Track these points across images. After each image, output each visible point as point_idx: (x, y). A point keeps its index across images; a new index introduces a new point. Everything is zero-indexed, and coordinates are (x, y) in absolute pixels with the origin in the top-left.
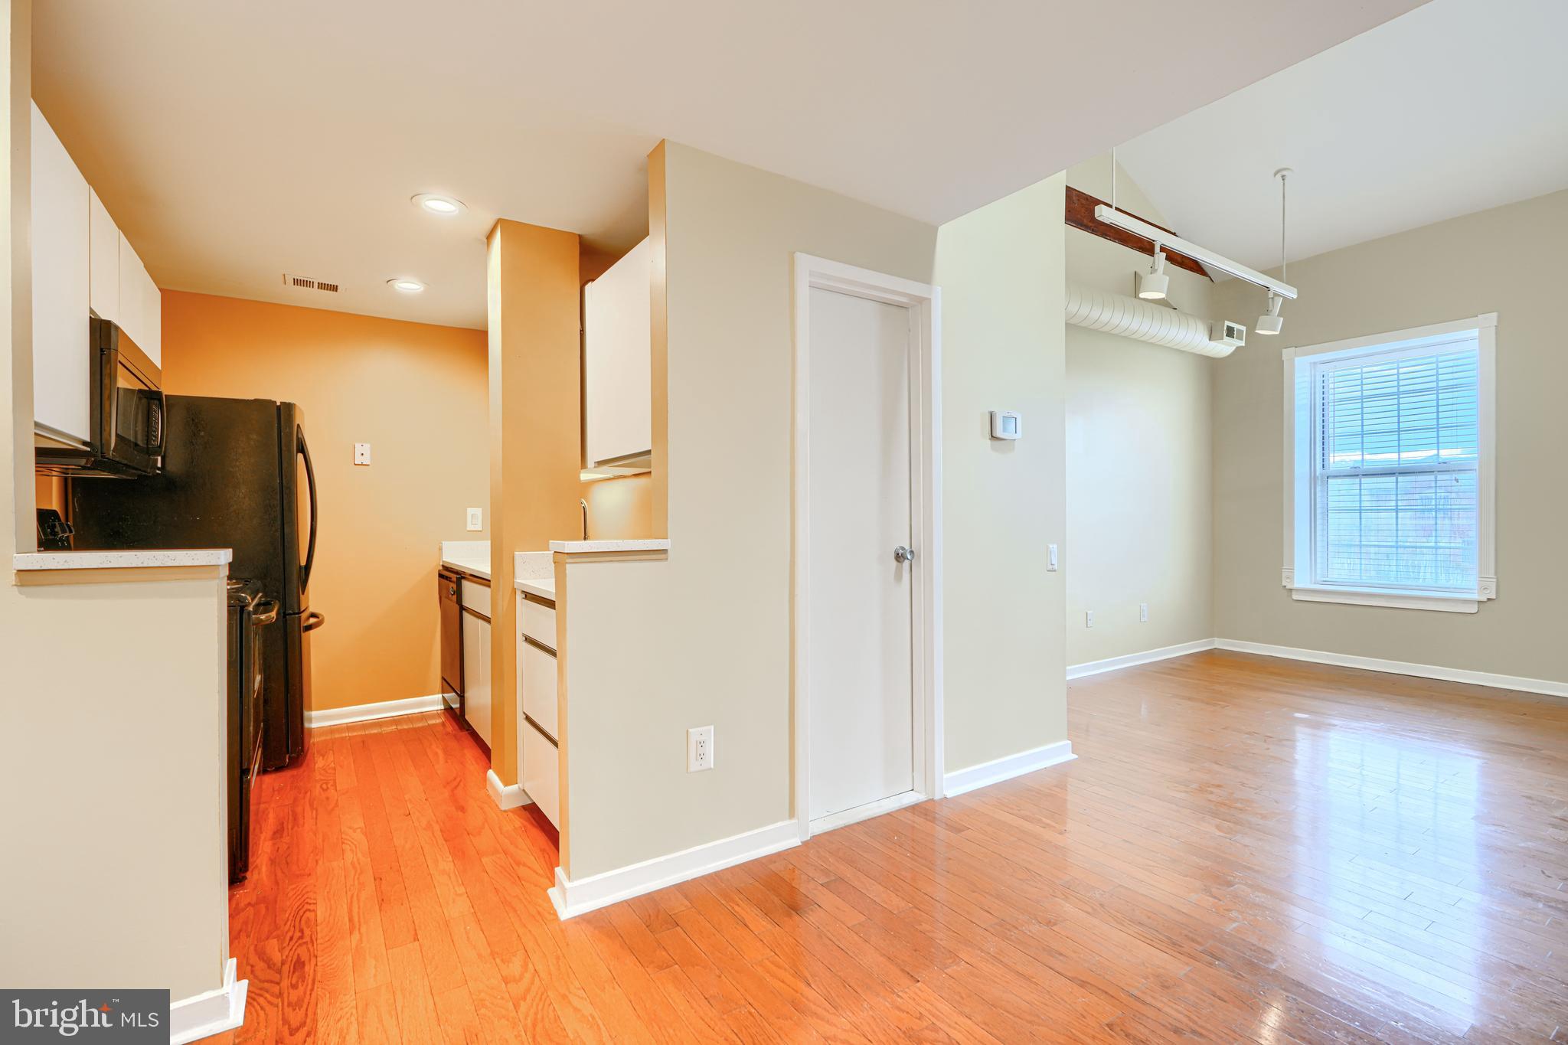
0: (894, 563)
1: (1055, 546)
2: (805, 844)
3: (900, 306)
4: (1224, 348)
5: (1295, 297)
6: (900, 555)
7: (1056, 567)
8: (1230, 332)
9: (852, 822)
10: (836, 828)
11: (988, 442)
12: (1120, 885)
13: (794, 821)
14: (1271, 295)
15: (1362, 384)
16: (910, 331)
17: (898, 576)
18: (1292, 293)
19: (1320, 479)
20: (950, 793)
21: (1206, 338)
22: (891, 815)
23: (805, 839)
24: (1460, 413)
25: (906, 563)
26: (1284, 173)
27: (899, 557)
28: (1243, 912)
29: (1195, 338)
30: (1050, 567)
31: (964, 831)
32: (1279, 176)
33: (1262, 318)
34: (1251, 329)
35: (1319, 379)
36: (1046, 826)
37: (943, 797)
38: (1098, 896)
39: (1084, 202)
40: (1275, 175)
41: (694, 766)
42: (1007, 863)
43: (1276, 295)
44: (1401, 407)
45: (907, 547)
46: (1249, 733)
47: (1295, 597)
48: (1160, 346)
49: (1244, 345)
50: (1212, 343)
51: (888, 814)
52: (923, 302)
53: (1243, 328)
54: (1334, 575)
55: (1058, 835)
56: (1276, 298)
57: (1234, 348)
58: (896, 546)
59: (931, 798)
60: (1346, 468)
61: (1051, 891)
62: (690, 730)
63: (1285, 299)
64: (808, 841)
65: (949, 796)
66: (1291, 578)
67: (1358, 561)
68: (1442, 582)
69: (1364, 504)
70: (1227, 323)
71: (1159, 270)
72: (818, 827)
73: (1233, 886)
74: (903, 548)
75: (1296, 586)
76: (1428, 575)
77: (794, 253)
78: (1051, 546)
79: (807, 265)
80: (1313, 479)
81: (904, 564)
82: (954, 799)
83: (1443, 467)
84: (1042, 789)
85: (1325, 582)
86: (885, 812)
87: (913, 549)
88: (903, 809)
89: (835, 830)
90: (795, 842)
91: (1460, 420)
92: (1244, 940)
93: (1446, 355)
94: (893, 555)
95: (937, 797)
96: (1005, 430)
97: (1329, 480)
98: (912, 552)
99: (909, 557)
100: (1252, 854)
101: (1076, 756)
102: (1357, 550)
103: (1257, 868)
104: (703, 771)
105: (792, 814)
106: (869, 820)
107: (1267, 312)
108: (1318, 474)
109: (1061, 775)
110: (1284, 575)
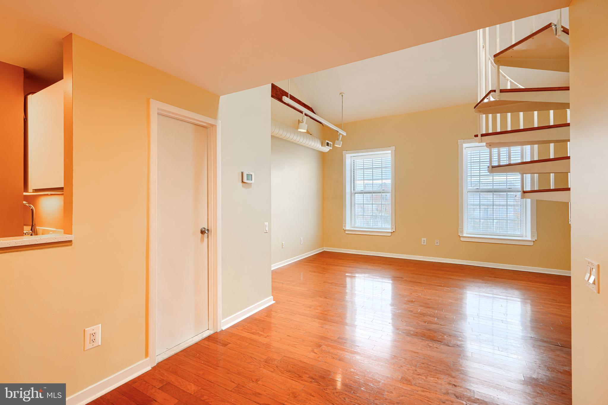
0: (200, 234)
1: (267, 223)
2: (154, 368)
3: (204, 127)
4: (326, 149)
5: (346, 135)
6: (203, 231)
7: (267, 231)
8: (328, 144)
9: (178, 352)
10: (170, 356)
11: (241, 184)
12: (284, 356)
13: (148, 359)
14: (339, 134)
15: (364, 164)
16: (208, 137)
17: (202, 240)
18: (344, 134)
19: (353, 194)
20: (224, 328)
21: (320, 146)
22: (197, 344)
23: (153, 366)
24: (387, 175)
25: (206, 235)
26: (343, 94)
27: (203, 232)
28: (323, 357)
29: (317, 145)
30: (265, 231)
31: (228, 345)
32: (341, 95)
33: (337, 141)
34: (334, 144)
35: (353, 162)
36: (260, 335)
37: (221, 330)
38: (276, 363)
39: (281, 92)
40: (340, 94)
41: (88, 346)
42: (244, 356)
43: (340, 134)
44: (374, 172)
45: (206, 228)
46: (331, 283)
47: (347, 232)
48: (307, 147)
49: (332, 149)
50: (322, 147)
51: (196, 343)
52: (213, 126)
53: (332, 143)
54: (357, 225)
55: (264, 338)
56: (340, 135)
57: (329, 150)
58: (201, 227)
59: (216, 331)
60: (360, 191)
61: (259, 365)
62: (86, 329)
63: (343, 135)
64: (155, 366)
65: (223, 329)
66: (345, 226)
67: (363, 220)
68: (383, 226)
69: (364, 202)
70: (327, 141)
71: (304, 122)
72: (160, 359)
73: (321, 346)
74: (204, 228)
75: (347, 229)
76: (380, 224)
77: (150, 99)
78: (265, 223)
79: (156, 106)
80: (351, 194)
81: (205, 235)
82: (225, 330)
83: (383, 191)
84: (261, 319)
85: (354, 227)
86: (195, 343)
87: (209, 229)
88: (203, 339)
89: (170, 357)
90: (149, 368)
91: (387, 177)
92: (322, 368)
93: (384, 157)
94: (200, 232)
95: (219, 331)
96: (247, 179)
97: (356, 194)
98: (208, 230)
99: (207, 232)
100: (328, 332)
101: (275, 302)
102: (362, 217)
103: (329, 337)
104: (94, 347)
105: (147, 355)
106: (187, 348)
107: (338, 139)
108: (352, 192)
109: (268, 311)
110: (343, 225)
